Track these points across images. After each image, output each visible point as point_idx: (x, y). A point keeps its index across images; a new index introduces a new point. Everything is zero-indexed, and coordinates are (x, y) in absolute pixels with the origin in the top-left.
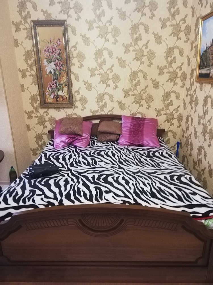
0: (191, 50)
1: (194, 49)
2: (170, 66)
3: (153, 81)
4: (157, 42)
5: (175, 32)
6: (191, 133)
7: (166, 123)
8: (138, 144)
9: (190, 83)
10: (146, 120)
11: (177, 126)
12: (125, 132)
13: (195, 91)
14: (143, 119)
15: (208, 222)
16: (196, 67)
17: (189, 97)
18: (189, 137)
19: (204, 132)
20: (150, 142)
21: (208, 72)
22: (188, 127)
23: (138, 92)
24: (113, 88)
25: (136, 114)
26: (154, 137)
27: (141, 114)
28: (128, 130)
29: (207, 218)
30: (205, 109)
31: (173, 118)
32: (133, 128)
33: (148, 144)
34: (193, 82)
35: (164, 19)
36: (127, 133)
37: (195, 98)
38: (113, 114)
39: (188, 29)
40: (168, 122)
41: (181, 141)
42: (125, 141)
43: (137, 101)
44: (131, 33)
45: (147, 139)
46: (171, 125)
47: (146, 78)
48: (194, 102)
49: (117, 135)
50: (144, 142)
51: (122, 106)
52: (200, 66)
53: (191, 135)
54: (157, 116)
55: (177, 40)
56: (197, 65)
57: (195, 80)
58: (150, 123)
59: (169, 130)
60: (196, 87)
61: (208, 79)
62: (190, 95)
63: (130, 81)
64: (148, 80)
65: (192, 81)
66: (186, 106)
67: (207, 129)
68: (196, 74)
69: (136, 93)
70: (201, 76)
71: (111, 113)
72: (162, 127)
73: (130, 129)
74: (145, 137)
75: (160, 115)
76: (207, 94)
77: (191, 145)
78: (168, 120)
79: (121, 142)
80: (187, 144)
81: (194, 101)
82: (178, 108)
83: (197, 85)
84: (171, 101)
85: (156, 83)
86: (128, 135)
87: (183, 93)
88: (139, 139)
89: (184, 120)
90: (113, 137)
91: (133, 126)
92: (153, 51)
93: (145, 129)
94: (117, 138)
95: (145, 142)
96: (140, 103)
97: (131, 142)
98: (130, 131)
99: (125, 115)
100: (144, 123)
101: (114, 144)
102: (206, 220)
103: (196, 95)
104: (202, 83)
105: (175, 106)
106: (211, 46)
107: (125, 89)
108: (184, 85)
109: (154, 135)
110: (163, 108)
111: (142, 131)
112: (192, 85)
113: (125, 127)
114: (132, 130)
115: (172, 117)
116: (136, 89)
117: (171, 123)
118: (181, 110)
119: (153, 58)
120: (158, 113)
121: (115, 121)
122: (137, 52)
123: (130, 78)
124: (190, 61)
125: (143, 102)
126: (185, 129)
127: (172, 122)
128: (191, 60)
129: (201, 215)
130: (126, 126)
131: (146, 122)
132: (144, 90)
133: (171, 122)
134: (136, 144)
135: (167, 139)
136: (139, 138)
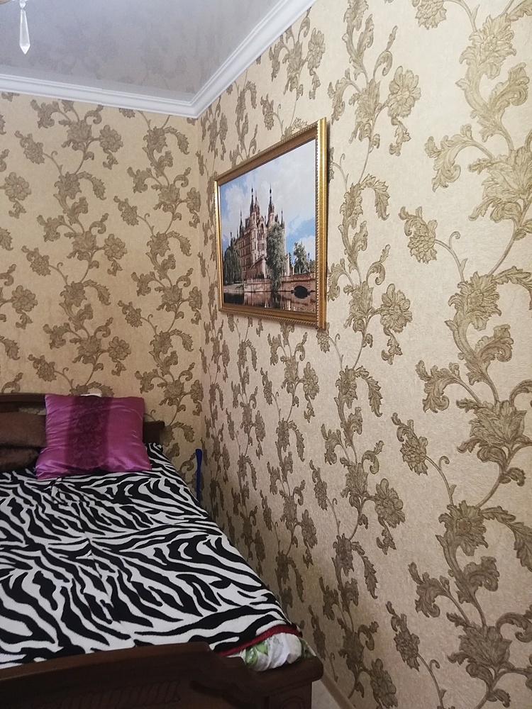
0: (206, 242)
1: (210, 242)
2: (164, 275)
3: (125, 308)
4: (128, 221)
5: (168, 202)
6: (223, 425)
7: (166, 406)
8: (93, 467)
9: (210, 313)
10: (113, 402)
11: (194, 412)
12: (54, 440)
13: (220, 331)
14: (106, 400)
15: (255, 654)
16: (216, 279)
17: (211, 344)
18: (220, 436)
19: (246, 423)
20: (125, 460)
21: (239, 292)
22: (216, 413)
23: (87, 333)
24: (17, 323)
25: (86, 388)
26: (135, 444)
27: (101, 389)
28: (64, 433)
29: (251, 644)
30: (243, 370)
31: (183, 393)
32: (78, 427)
33: (120, 464)
34: (215, 312)
35: (139, 171)
36: (59, 442)
37: (223, 346)
38: (21, 391)
39: (194, 198)
40: (171, 404)
41: (203, 446)
42: (54, 464)
43: (88, 354)
44: (59, 194)
45: (117, 452)
46: (178, 410)
47: (107, 300)
48: (221, 356)
49: (30, 451)
50: (108, 462)
51: (45, 369)
52: (224, 279)
53: (223, 432)
54: (142, 390)
55: (173, 220)
56: (218, 277)
57: (217, 308)
58: (124, 410)
59: (174, 422)
60: (223, 323)
61: (240, 306)
62: (212, 340)
63: (65, 306)
64: (112, 305)
65: (213, 308)
66: (207, 364)
67: (251, 416)
68: (219, 294)
69: (82, 337)
70: (228, 299)
71: (14, 389)
72: (157, 417)
73: (70, 429)
74: (110, 448)
75: (151, 389)
76: (243, 338)
77: (226, 455)
78: (170, 399)
79: (44, 468)
80: (216, 453)
81: (221, 354)
82: (190, 369)
83: (222, 318)
84: (174, 353)
85: (134, 313)
86: (64, 448)
87: (197, 334)
88: (94, 453)
89: (207, 396)
90: (19, 457)
91: (77, 421)
92: (118, 238)
93: (110, 425)
94: (30, 458)
95: (112, 461)
96: (95, 362)
97: (73, 466)
98: (71, 436)
99: (53, 393)
100: (108, 412)
101: (20, 478)
102: (248, 649)
103: (223, 340)
104: (233, 316)
105: (182, 365)
106: (239, 239)
107: (51, 328)
108: (199, 318)
109: (135, 440)
110: (156, 371)
111: (103, 433)
112: (213, 318)
113: (54, 425)
114: (76, 431)
115: (179, 391)
116: (82, 327)
117: (178, 406)
118: (197, 373)
119: (119, 254)
120: (143, 382)
121: (26, 410)
122: (78, 239)
123: (62, 299)
124: (206, 267)
125: (104, 358)
126: (209, 417)
127: (181, 404)
128: (207, 263)
129: (236, 639)
130: (58, 421)
131: (112, 407)
132: (105, 329)
133: (179, 403)
134: (87, 468)
135: (171, 447)
136: (96, 451)
